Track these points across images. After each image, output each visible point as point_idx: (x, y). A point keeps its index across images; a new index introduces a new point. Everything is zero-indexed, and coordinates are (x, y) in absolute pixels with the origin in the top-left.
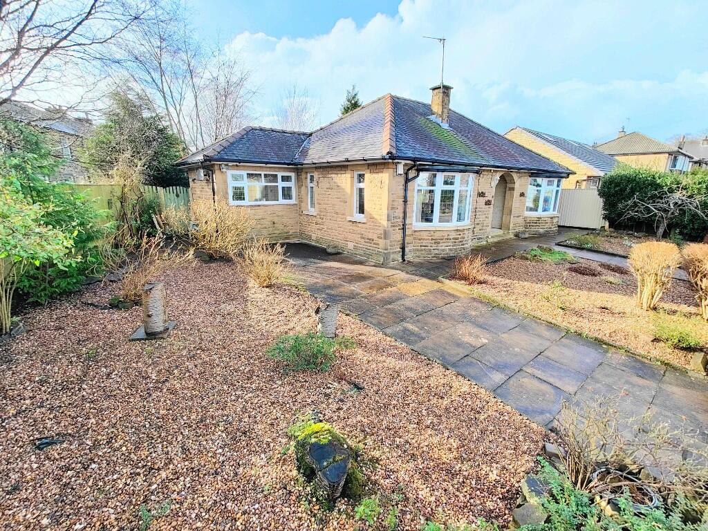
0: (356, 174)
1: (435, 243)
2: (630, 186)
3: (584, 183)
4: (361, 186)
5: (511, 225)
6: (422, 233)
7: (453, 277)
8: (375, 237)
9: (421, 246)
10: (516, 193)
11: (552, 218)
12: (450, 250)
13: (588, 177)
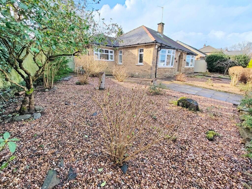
0: (139, 49)
1: (165, 72)
2: (215, 58)
3: (199, 59)
4: (142, 53)
5: (182, 70)
6: (161, 69)
7: (175, 80)
8: (147, 70)
9: (160, 73)
10: (183, 60)
11: (193, 68)
12: (169, 75)
13: (200, 57)
